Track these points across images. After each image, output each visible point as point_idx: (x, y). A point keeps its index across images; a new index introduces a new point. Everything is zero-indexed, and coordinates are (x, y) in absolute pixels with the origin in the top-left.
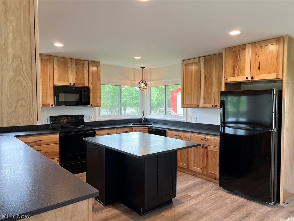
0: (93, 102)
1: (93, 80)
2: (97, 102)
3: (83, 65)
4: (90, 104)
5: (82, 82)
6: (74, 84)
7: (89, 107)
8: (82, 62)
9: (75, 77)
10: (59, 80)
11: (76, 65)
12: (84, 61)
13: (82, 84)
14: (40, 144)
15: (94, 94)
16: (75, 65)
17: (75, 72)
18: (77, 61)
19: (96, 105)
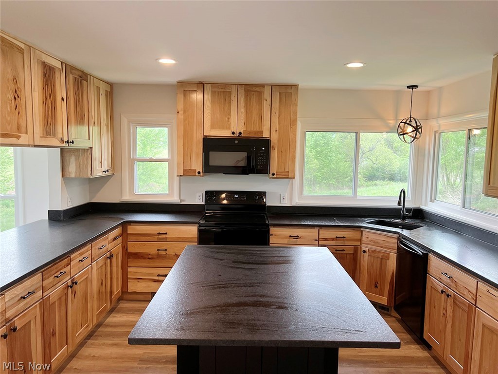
0: (278, 168)
1: (279, 123)
2: (287, 168)
3: (260, 94)
4: (271, 172)
5: (257, 129)
6: (240, 133)
7: (271, 178)
8: (258, 89)
9: (242, 121)
10: (213, 127)
11: (246, 96)
12: (263, 86)
13: (256, 132)
14: (165, 240)
15: (280, 152)
16: (243, 97)
17: (242, 110)
18: (249, 89)
19: (284, 174)
